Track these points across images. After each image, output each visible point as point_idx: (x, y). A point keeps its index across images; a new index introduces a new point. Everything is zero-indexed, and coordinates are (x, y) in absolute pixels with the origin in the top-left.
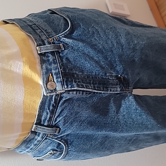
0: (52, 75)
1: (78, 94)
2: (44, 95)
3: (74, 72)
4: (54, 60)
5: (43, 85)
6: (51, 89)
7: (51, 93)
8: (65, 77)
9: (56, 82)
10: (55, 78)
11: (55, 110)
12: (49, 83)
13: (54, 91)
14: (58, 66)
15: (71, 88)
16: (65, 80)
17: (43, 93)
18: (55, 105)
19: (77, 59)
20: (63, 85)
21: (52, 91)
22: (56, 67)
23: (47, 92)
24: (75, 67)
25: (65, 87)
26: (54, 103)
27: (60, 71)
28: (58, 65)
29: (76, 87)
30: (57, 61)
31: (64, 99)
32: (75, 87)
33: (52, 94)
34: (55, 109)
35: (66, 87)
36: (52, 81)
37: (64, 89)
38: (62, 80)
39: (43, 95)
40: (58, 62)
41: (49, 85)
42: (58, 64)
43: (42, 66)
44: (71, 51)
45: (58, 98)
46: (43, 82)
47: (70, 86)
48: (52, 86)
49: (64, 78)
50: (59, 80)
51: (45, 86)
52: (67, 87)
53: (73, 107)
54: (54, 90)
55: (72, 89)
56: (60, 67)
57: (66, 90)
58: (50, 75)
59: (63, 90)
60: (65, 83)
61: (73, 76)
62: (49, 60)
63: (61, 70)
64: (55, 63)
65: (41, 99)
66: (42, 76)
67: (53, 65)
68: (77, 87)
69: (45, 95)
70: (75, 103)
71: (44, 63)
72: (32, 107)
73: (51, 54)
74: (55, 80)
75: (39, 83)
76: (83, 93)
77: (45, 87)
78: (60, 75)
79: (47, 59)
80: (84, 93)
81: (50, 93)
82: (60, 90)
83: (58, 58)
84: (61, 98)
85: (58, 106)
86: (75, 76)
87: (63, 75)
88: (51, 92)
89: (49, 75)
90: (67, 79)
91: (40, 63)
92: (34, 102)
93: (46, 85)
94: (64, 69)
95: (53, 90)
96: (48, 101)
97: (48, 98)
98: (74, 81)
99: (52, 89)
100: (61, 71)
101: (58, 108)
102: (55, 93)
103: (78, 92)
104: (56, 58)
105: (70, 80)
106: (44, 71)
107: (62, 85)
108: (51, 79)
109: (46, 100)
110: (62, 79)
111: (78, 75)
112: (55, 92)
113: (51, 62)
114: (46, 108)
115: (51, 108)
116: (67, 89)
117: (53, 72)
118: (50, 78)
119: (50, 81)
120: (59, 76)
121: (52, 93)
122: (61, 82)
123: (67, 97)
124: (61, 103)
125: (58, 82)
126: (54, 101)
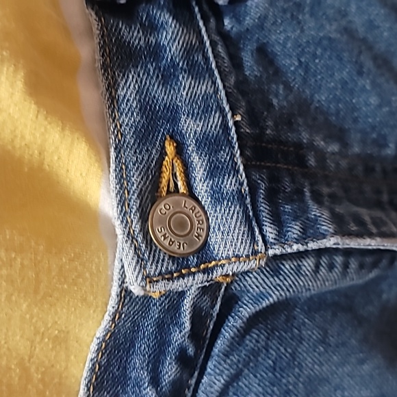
0: (180, 151)
1: (323, 271)
2: (125, 294)
3: (305, 137)
4: (188, 52)
5: (117, 223)
6: (175, 248)
7: (171, 279)
8: (259, 168)
9: (205, 200)
10: (199, 173)
11: (193, 382)
12: (162, 208)
13: (193, 260)
14: (216, 91)
15: (302, 239)
16: (263, 186)
17: (116, 276)
18: (191, 351)
19: (315, 56)
20: (251, 221)
21: (181, 266)
22: (206, 98)
23: (151, 269)
24: (303, 107)
25: (264, 237)
26: (187, 342)
27: (231, 123)
28: (214, 83)
29: (333, 235)
30: (206, 59)
31: (246, 311)
32: (324, 236)
33: (178, 285)
34: (192, 376)
35: (270, 232)
36: (182, 189)
37: (260, 246)
38: (245, 188)
39: (115, 290)
40: (217, 66)
41: (161, 222)
42: (219, 81)
43: (112, 87)
44: (284, 11)
45: (213, 306)
46: (122, 202)
47: (295, 229)
48: (182, 225)
49: (255, 176)
50: (229, 185)
51: (136, 227)
52: (281, 237)
53: (293, 355)
54: (193, 253)
55: (312, 246)
56: (228, 101)
57: (271, 252)
58: (170, 149)
59: (255, 253)
60: (264, 208)
61: (302, 162)
62: (156, 52)
63: (238, 118)
64: (198, 71)
65: (107, 318)
66: (113, 154)
67: (185, 82)
68: (335, 234)
69: (136, 290)
70: (304, 324)
71: (124, 69)
72: (42, 380)
73: (170, 12)
74: (201, 188)
75: (92, 203)
76: (346, 266)
77: (130, 236)
78: (233, 156)
79: (148, 44)
80: (354, 264)
81: (169, 276)
82: (238, 257)
83: (213, 44)
84: (231, 302)
85: (208, 356)
86: (312, 162)
87: (248, 153)
88: (172, 267)
89: (163, 153)
90: (274, 179)
91: (98, 65)
92: (61, 340)
93: (144, 218)
94: (253, 117)
95: (185, 257)
96: (149, 326)
97: (155, 313)
98: (308, 194)
99: (180, 248)
100: (236, 123)
101: (210, 364)
102: (200, 277)
103: (324, 261)
104: (202, 42)
105: (287, 185)
106: (129, 119)
107: (248, 221)
108: (174, 175)
109: (136, 328)
110: (243, 176)
111: (321, 156)
112: (205, 271)
113: (174, 65)
114: (133, 375)
115: (170, 371)
116: (282, 244)
117: (190, 127)
118: (166, 175)
119: (168, 192)
120: (223, 156)
121: (183, 276)
122: (241, 197)
123: (262, 296)
124: (227, 333)
125: (218, 196)
126: (188, 325)
